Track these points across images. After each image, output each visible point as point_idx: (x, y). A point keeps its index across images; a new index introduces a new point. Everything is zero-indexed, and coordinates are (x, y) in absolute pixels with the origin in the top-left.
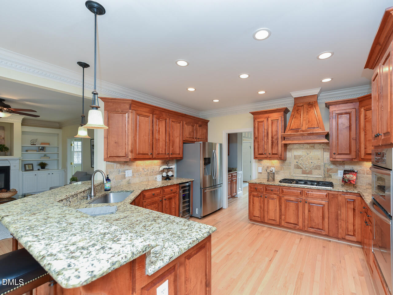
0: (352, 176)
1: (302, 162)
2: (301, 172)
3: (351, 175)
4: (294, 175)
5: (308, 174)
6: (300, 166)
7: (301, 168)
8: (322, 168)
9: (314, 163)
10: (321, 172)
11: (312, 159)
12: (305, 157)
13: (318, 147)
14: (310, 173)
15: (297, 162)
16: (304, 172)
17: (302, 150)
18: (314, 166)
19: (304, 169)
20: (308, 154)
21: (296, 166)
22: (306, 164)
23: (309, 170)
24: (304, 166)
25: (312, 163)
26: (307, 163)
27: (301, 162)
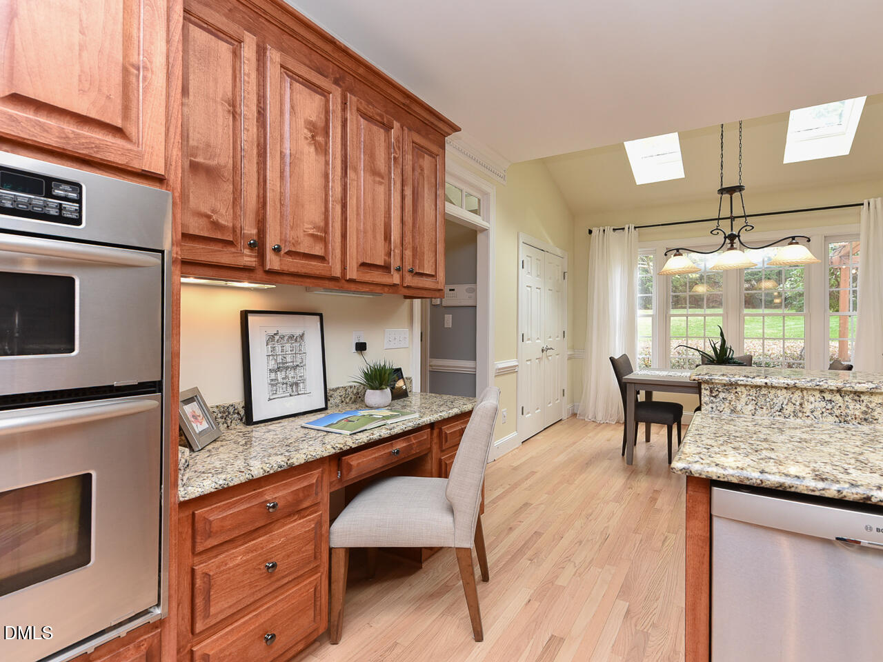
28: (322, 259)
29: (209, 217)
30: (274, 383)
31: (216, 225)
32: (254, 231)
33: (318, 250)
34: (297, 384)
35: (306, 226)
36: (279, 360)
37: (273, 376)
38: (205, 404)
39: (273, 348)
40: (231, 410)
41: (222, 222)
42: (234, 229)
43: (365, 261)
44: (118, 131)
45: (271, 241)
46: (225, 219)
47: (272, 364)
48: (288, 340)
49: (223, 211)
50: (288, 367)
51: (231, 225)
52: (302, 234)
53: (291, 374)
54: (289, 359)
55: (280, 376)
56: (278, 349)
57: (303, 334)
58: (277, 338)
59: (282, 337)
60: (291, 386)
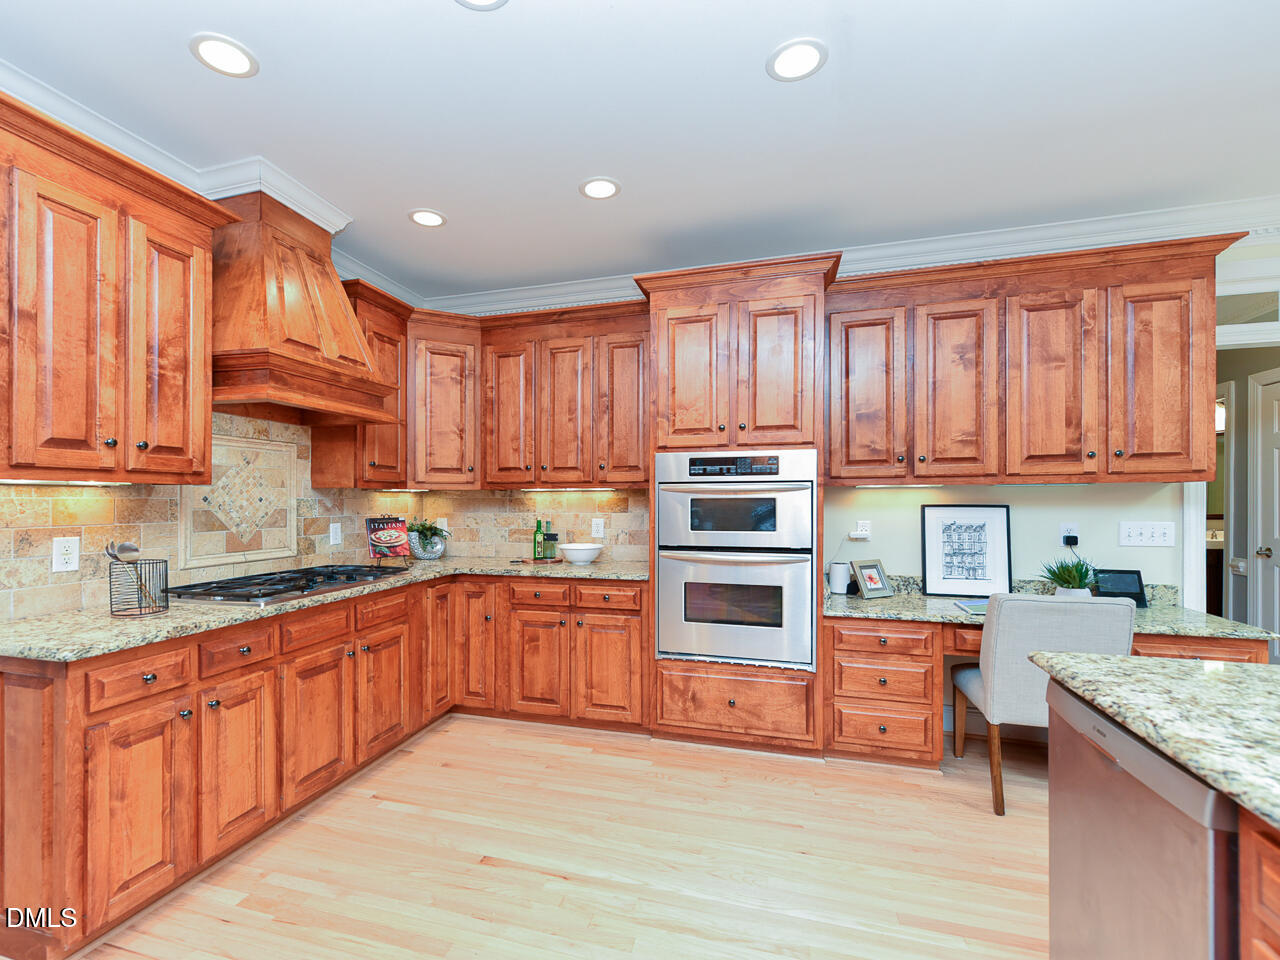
0: (397, 534)
1: (227, 498)
2: (223, 543)
3: (393, 531)
4: (195, 563)
5: (248, 548)
6: (221, 515)
7: (223, 527)
8: (292, 518)
9: (266, 499)
10: (291, 534)
11: (261, 485)
12: (238, 473)
13: (280, 438)
14: (256, 543)
15: (205, 499)
16: (234, 545)
17: (229, 440)
18: (267, 514)
19: (234, 530)
20: (248, 463)
21: (203, 519)
22: (241, 507)
23: (251, 532)
24: (234, 515)
25: (261, 500)
26: (245, 503)
27: (220, 500)
28: (974, 459)
29: (869, 446)
30: (949, 566)
31: (875, 451)
32: (904, 449)
33: (969, 452)
34: (974, 570)
35: (954, 435)
36: (956, 546)
37: (948, 559)
38: (884, 573)
39: (950, 536)
40: (911, 581)
41: (878, 447)
42: (888, 451)
43: (1033, 453)
44: (793, 427)
45: (919, 452)
46: (881, 445)
47: (948, 549)
48: (966, 530)
49: (879, 440)
50: (965, 554)
51: (885, 448)
52: (950, 442)
53: (968, 559)
54: (966, 546)
55: (956, 560)
56: (955, 537)
57: (984, 525)
58: (953, 527)
59: (960, 527)
60: (968, 570)
